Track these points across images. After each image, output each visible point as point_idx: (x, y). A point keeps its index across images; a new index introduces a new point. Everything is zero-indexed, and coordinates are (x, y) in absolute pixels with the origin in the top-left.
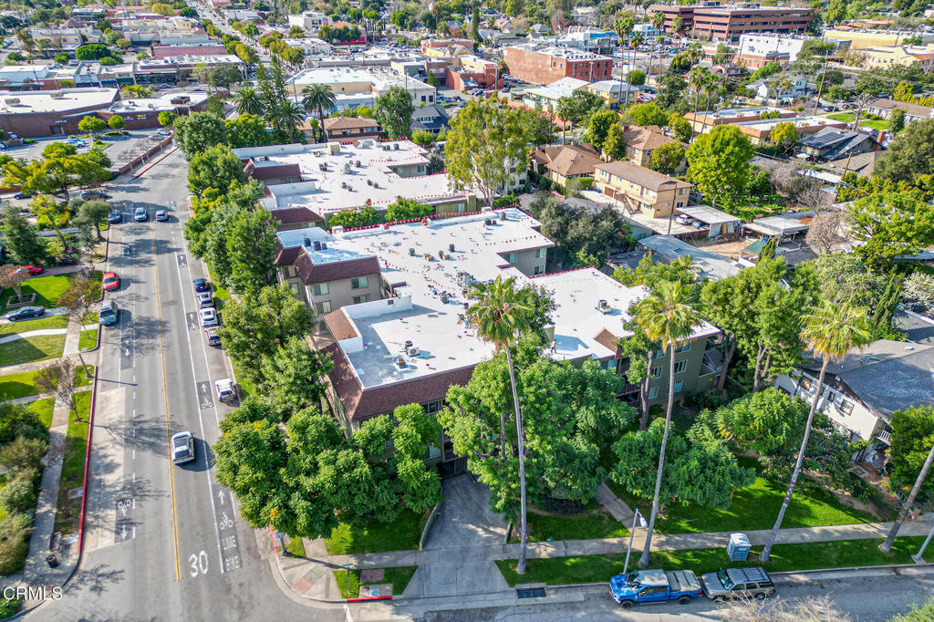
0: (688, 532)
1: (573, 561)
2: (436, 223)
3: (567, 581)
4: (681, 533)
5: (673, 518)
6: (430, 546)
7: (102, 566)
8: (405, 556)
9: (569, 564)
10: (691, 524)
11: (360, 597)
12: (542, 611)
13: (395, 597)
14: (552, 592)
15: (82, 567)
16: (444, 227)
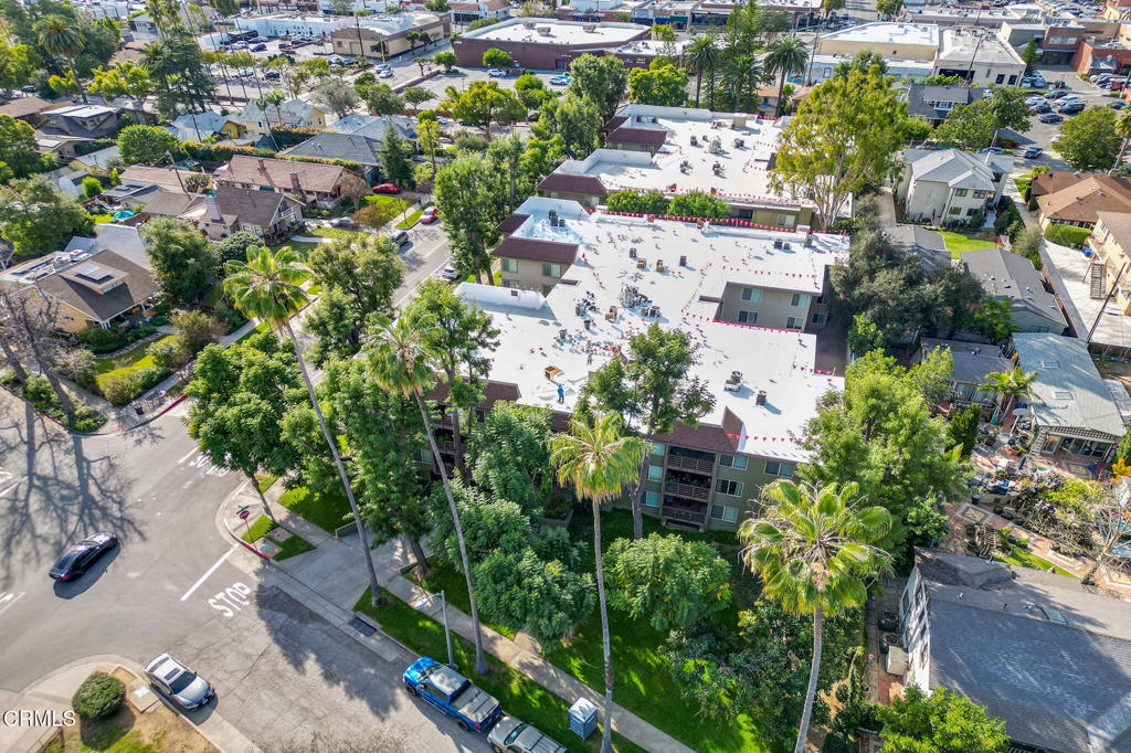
0: (570, 673)
1: (428, 624)
2: (715, 228)
3: (399, 637)
4: (561, 668)
5: (574, 650)
6: (346, 539)
7: (160, 429)
8: (319, 534)
9: (421, 624)
10: (584, 670)
11: (252, 546)
12: (348, 645)
13: (272, 561)
14: (379, 638)
15: (151, 424)
16: (721, 237)
